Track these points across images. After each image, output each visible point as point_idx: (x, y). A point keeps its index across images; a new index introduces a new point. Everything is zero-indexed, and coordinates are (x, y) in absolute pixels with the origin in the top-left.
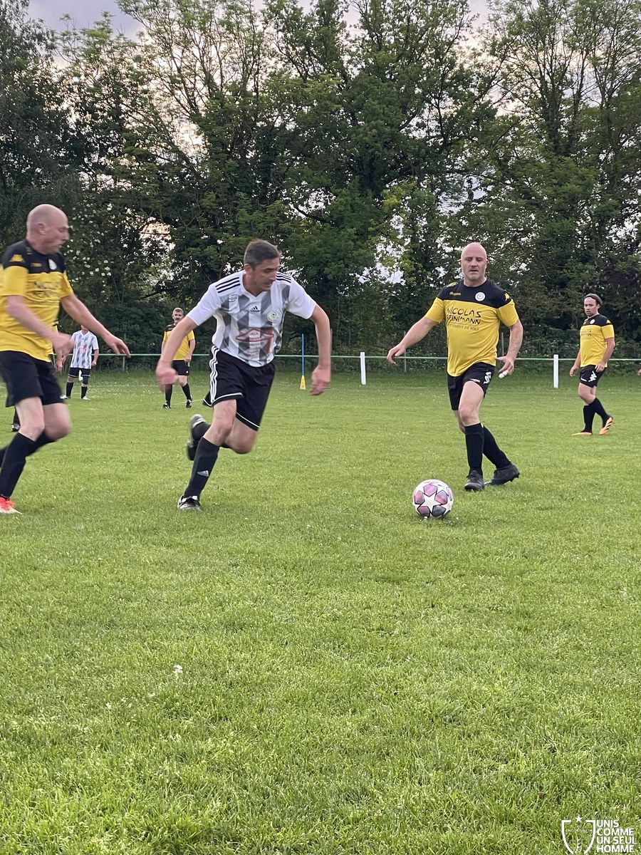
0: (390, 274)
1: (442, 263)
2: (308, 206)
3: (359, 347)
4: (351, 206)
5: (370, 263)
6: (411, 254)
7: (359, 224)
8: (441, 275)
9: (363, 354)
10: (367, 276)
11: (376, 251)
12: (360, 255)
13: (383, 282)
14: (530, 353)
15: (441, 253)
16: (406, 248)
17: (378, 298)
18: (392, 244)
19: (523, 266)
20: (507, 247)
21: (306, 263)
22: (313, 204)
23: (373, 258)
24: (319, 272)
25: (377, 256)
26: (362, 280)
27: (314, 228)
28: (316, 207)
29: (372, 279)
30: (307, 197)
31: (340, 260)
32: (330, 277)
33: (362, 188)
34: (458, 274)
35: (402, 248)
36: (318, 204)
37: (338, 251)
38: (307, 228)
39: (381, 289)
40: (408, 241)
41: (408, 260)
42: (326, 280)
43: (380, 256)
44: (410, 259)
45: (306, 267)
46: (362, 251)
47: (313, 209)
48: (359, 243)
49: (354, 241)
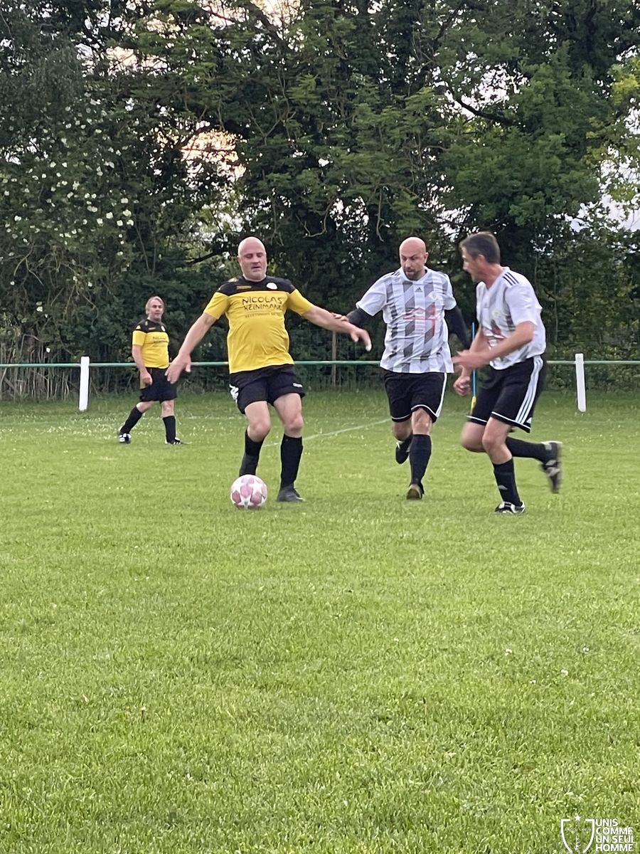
0: (627, 214)
2: (478, 96)
3: (571, 345)
4: (555, 95)
5: (591, 195)
7: (569, 126)
9: (579, 357)
10: (585, 219)
11: (600, 174)
12: (573, 181)
13: (613, 229)
17: (606, 257)
18: (628, 161)
21: (476, 198)
22: (487, 93)
23: (595, 187)
24: (501, 214)
25: (603, 182)
26: (576, 226)
27: (489, 135)
28: (493, 97)
29: (594, 224)
30: (476, 80)
31: (537, 190)
32: (520, 221)
33: (574, 64)
36: (498, 92)
37: (534, 175)
38: (478, 134)
39: (610, 242)
42: (513, 226)
43: (608, 182)
45: (476, 204)
46: (575, 175)
47: (488, 101)
48: (570, 160)
49: (561, 156)
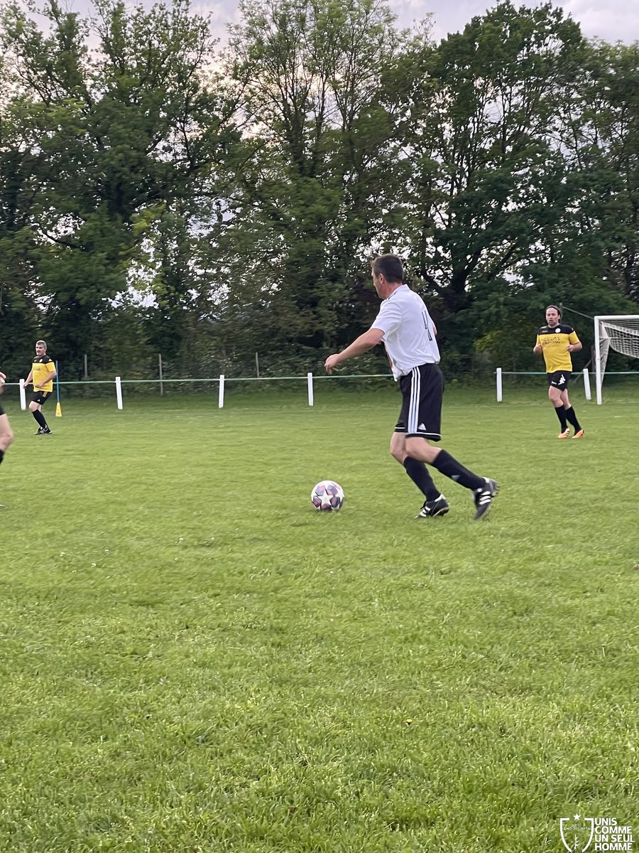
0: (143, 297)
1: (194, 285)
2: (57, 231)
3: (114, 372)
4: (101, 231)
5: (122, 287)
6: (163, 277)
7: (109, 248)
8: (194, 298)
9: (118, 379)
10: (120, 301)
11: (128, 275)
12: (112, 280)
13: (136, 306)
14: (284, 372)
15: (192, 276)
16: (157, 271)
17: (132, 322)
18: (143, 268)
19: (275, 286)
20: (258, 268)
21: (58, 289)
22: (62, 230)
23: (125, 282)
24: (72, 298)
25: (129, 279)
26: (114, 305)
27: (64, 254)
28: (65, 232)
29: (126, 303)
30: (55, 222)
31: (92, 285)
32: (82, 302)
33: (111, 212)
34: (210, 296)
35: (154, 271)
36: (67, 229)
37: (90, 276)
38: (58, 253)
39: (135, 313)
40: (159, 264)
41: (160, 284)
42: (79, 306)
43: (132, 280)
44: (162, 282)
45: (58, 292)
46: (113, 276)
47: (62, 234)
48: (110, 267)
49: (105, 265)
